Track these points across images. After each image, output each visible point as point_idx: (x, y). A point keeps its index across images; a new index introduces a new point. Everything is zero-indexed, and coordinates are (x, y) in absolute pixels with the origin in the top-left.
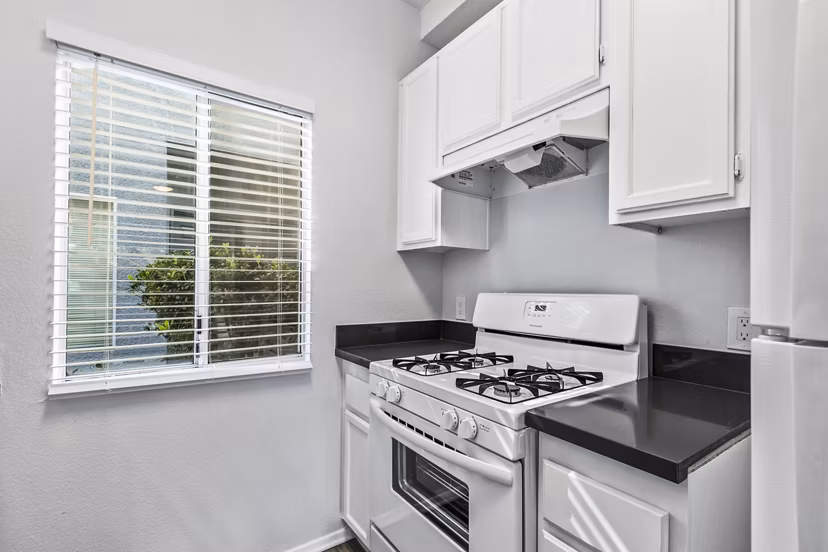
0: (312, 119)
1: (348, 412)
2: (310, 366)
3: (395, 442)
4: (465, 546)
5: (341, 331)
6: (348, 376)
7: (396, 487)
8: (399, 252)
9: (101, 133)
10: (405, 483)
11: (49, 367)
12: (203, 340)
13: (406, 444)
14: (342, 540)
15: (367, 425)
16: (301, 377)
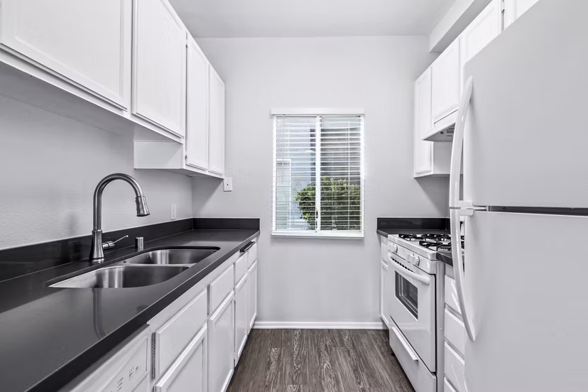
0: (364, 117)
1: (382, 262)
2: (363, 236)
3: (397, 274)
4: (416, 316)
5: (380, 220)
6: (382, 243)
7: (397, 295)
8: (416, 178)
9: (285, 133)
10: (402, 295)
11: (272, 227)
12: (318, 220)
13: (403, 275)
14: (381, 328)
15: (387, 266)
16: (359, 241)
